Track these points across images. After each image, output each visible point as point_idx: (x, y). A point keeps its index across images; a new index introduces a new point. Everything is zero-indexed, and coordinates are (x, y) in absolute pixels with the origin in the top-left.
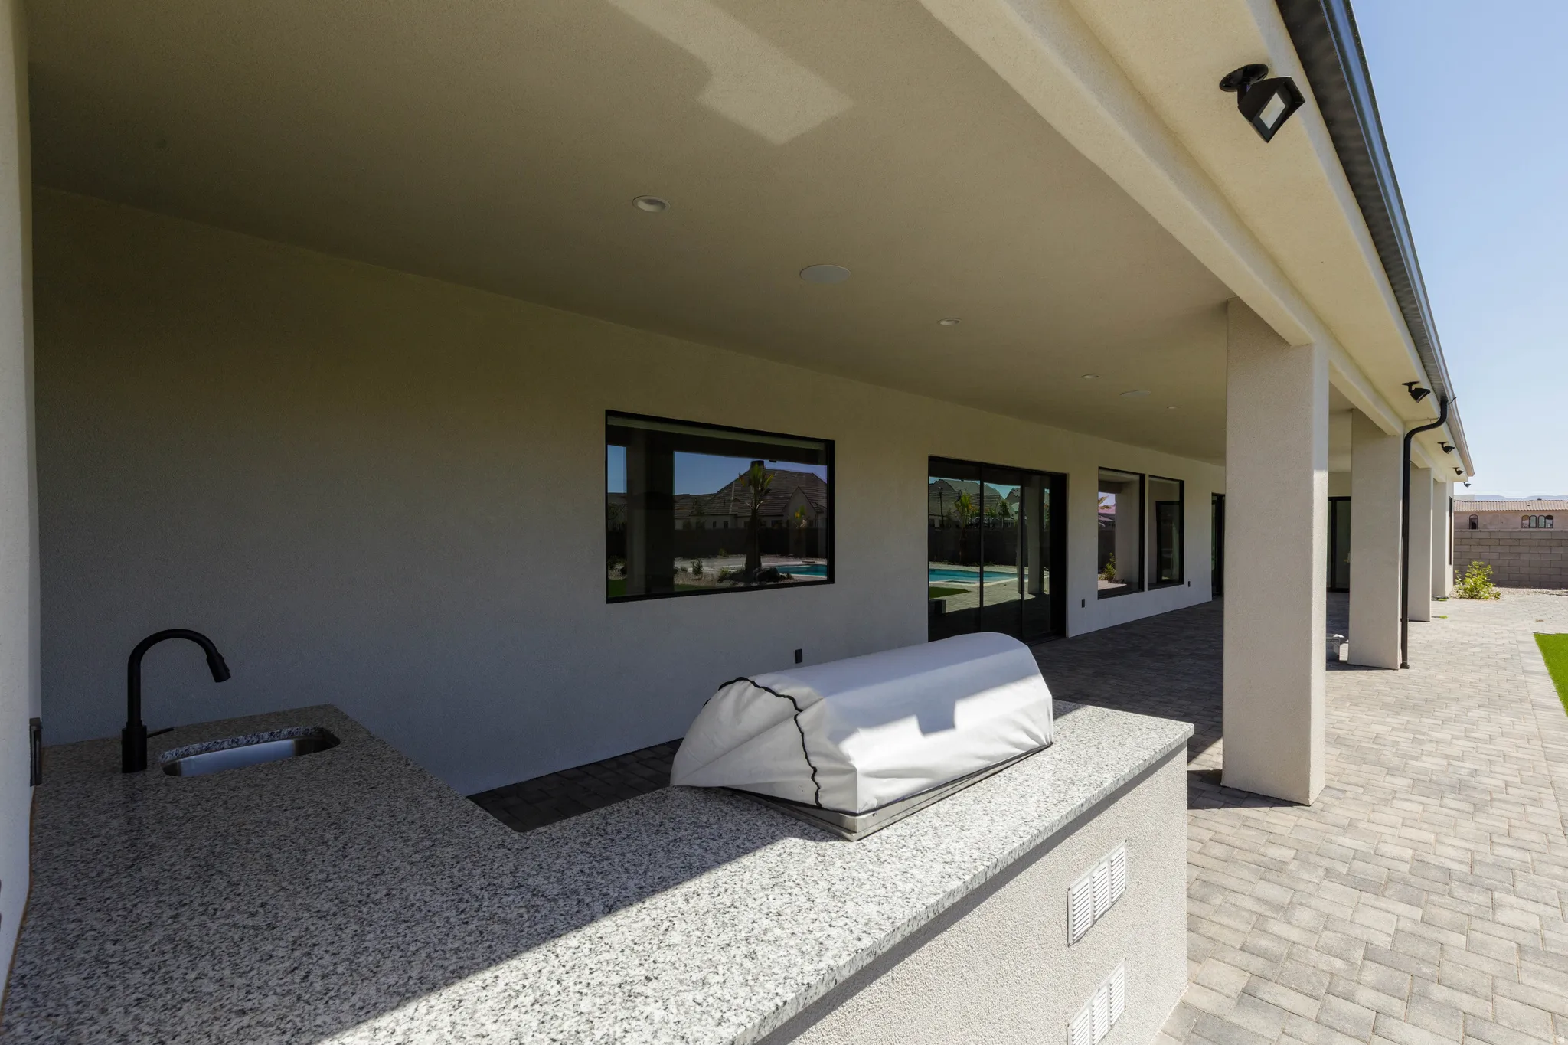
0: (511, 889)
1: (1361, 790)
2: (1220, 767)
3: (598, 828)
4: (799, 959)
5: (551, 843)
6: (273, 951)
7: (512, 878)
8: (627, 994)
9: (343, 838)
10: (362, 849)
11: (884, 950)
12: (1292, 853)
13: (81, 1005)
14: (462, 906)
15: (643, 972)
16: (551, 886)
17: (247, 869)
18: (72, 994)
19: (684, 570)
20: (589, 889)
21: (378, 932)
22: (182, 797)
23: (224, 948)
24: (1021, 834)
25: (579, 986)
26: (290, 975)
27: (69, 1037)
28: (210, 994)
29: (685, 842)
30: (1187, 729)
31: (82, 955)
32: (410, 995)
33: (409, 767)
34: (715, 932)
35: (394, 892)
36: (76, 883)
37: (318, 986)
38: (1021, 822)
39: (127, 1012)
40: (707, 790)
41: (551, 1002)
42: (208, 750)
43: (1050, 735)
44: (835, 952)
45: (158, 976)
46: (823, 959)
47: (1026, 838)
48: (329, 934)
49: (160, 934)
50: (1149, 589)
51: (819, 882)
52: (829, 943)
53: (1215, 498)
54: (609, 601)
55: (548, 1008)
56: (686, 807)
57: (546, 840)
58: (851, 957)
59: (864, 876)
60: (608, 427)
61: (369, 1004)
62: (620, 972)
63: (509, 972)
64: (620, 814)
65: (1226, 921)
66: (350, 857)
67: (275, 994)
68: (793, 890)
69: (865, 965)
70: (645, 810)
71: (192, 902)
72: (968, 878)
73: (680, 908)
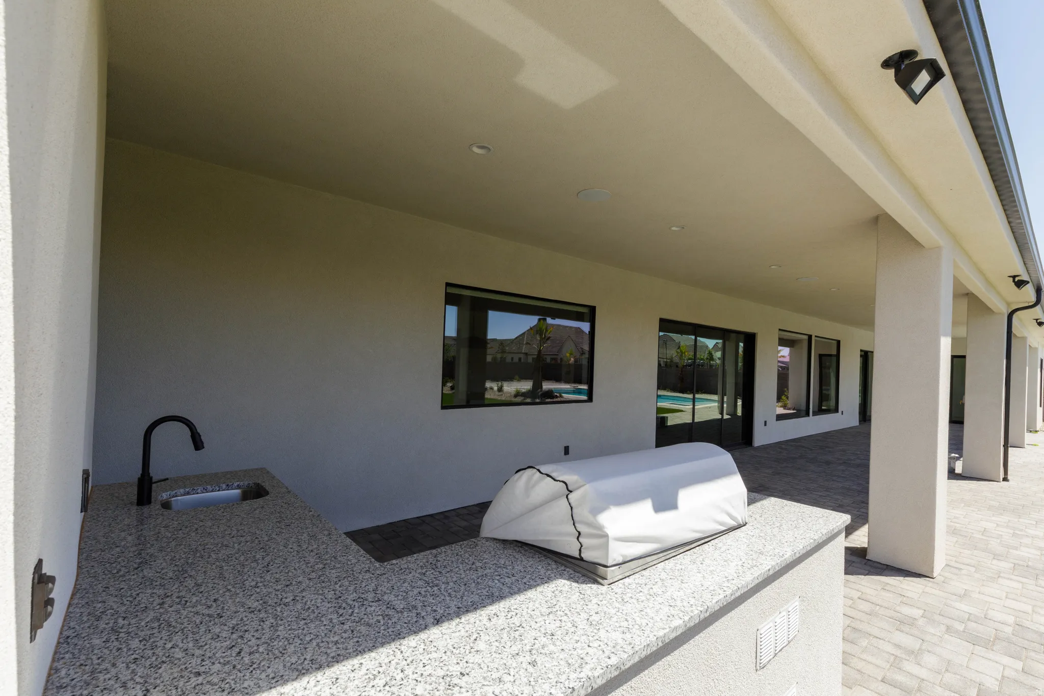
0: (373, 602)
1: (973, 569)
2: (866, 546)
3: (431, 563)
4: (566, 669)
5: (400, 572)
6: (220, 633)
7: (374, 594)
8: (447, 684)
9: (268, 559)
10: (279, 567)
11: (627, 667)
12: (921, 612)
13: (101, 659)
14: (341, 611)
15: (459, 669)
16: (399, 602)
17: (207, 575)
18: (96, 652)
19: (492, 388)
20: (424, 606)
21: (286, 626)
22: (171, 523)
23: (190, 629)
24: (725, 589)
25: (416, 675)
26: (229, 651)
27: (92, 680)
28: (179, 659)
29: (489, 578)
30: (845, 519)
31: (104, 626)
32: (304, 671)
33: (311, 513)
34: (509, 644)
35: (298, 598)
36: (104, 576)
37: (247, 660)
38: (725, 580)
39: (128, 667)
40: (504, 542)
41: (397, 685)
42: (188, 493)
43: (745, 518)
44: (592, 666)
45: (148, 644)
46: (583, 670)
47: (729, 592)
48: (255, 624)
49: (152, 614)
50: (813, 416)
51: (580, 613)
52: (588, 659)
53: (863, 353)
54: (443, 408)
55: (395, 689)
56: (490, 553)
57: (397, 569)
58: (603, 670)
59: (613, 611)
60: (446, 294)
61: (278, 676)
62: (443, 668)
63: (370, 661)
64: (446, 554)
65: (870, 658)
66: (271, 572)
67: (219, 663)
68: (562, 618)
69: (613, 676)
70: (463, 553)
71: (172, 595)
72: (686, 618)
73: (485, 625)
